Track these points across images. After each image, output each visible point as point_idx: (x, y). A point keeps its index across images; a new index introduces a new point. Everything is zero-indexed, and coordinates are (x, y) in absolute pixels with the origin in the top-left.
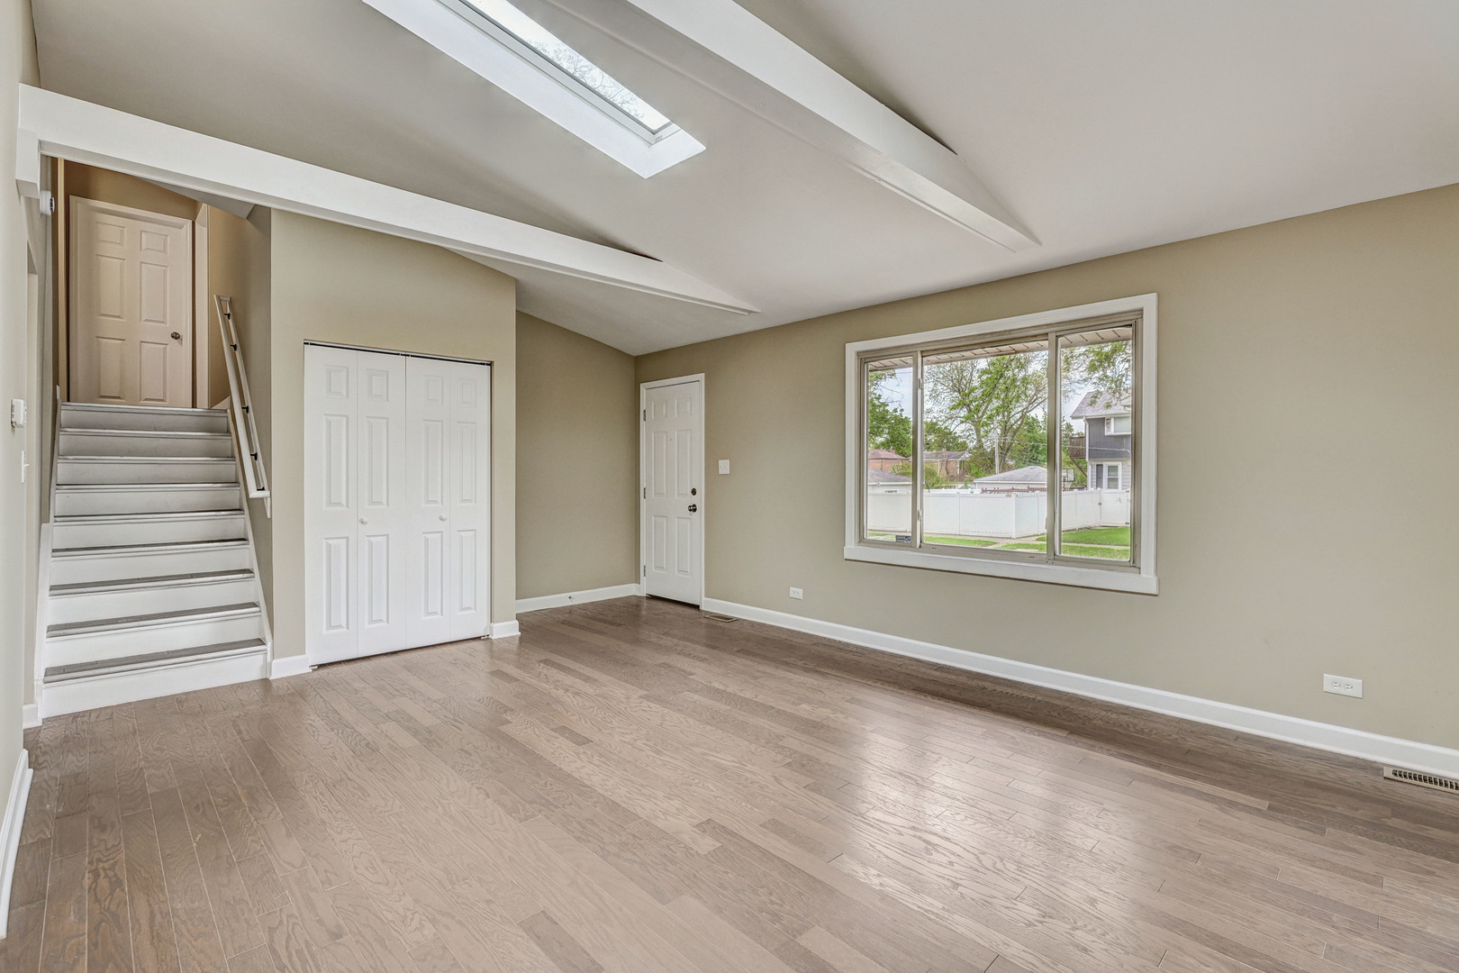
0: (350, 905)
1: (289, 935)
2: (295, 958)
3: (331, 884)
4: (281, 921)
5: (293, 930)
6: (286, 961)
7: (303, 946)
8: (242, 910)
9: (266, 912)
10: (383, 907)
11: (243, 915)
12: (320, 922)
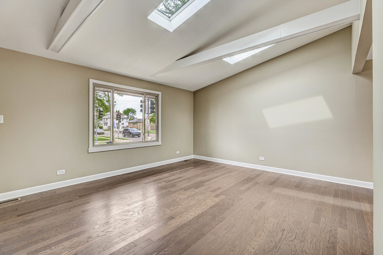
0: (274, 233)
1: (290, 238)
2: (293, 233)
3: (271, 240)
4: (289, 241)
5: (288, 238)
6: (295, 233)
7: (290, 233)
8: (294, 252)
9: (290, 246)
10: (270, 228)
11: (294, 250)
12: (283, 234)
